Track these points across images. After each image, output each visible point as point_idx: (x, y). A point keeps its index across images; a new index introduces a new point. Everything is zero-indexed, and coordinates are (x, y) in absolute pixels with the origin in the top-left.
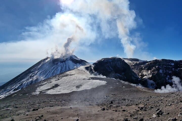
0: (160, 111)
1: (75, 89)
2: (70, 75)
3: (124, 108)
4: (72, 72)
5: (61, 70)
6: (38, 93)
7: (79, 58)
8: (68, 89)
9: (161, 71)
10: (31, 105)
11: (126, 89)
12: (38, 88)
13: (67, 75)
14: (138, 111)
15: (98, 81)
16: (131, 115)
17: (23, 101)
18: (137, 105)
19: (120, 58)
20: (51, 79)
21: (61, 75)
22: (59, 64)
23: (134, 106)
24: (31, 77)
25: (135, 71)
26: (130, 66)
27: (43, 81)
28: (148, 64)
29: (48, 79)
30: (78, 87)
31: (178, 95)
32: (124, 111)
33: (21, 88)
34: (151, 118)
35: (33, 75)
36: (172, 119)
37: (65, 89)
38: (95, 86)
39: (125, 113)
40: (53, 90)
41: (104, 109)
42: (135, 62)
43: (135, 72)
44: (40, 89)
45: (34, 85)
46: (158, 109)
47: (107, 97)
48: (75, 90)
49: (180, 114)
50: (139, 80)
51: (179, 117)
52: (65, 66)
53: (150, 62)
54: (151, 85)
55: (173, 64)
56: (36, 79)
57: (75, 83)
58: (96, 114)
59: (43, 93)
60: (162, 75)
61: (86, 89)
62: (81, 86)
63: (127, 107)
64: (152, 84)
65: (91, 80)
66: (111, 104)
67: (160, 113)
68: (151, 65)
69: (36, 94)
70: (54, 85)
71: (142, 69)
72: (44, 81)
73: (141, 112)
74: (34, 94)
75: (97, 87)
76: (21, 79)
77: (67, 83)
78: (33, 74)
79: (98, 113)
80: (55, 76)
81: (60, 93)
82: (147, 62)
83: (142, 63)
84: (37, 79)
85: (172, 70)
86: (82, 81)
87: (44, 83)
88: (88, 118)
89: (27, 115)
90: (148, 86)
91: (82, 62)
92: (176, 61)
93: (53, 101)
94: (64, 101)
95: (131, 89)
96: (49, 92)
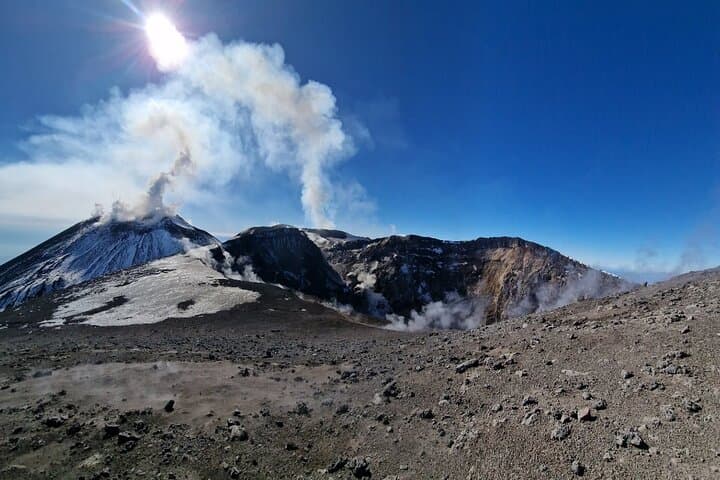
0: (392, 388)
1: (174, 313)
2: (163, 271)
3: (300, 373)
4: (170, 262)
5: (137, 254)
6: (61, 322)
7: (190, 223)
8: (153, 313)
9: (405, 268)
10: (33, 358)
11: (310, 316)
12: (61, 308)
13: (152, 272)
14: (337, 381)
15: (237, 290)
16: (315, 394)
17: (7, 346)
18: (334, 363)
19: (297, 229)
20: (104, 280)
21: (135, 271)
22: (131, 237)
23: (325, 367)
24: (40, 273)
25: (336, 266)
26: (322, 250)
27: (80, 285)
28: (372, 247)
29: (92, 281)
30: (184, 306)
31: (446, 340)
32: (299, 379)
33: (4, 306)
34: (367, 406)
35: (47, 267)
36: (421, 411)
37: (146, 311)
38: (228, 306)
39: (302, 386)
40: (108, 316)
41: (245, 373)
42: (337, 241)
43: (335, 269)
44: (67, 309)
45: (50, 297)
46: (389, 380)
47: (258, 336)
48: (173, 316)
49: (446, 398)
50: (345, 290)
51: (441, 408)
52: (148, 244)
53: (377, 240)
54: (378, 307)
55: (439, 251)
56: (57, 278)
57: (176, 295)
58: (226, 387)
59: (77, 321)
60: (409, 279)
61: (204, 313)
62: (191, 302)
63: (307, 368)
64: (380, 306)
65: (220, 287)
66: (267, 360)
67: (393, 392)
68: (380, 250)
69: (52, 325)
70: (111, 299)
71: (354, 260)
72: (83, 285)
73: (342, 387)
74: (48, 325)
75: (236, 306)
76: (8, 279)
77: (152, 293)
78: (48, 264)
79: (231, 382)
80: (117, 274)
81: (129, 322)
82: (368, 241)
83: (354, 243)
84: (60, 281)
85: (435, 267)
86: (197, 290)
87: (83, 292)
88: (202, 397)
89: (13, 391)
90: (369, 309)
91: (199, 236)
92: (448, 244)
93: (104, 348)
94: (139, 346)
95: (322, 316)
96: (94, 320)
